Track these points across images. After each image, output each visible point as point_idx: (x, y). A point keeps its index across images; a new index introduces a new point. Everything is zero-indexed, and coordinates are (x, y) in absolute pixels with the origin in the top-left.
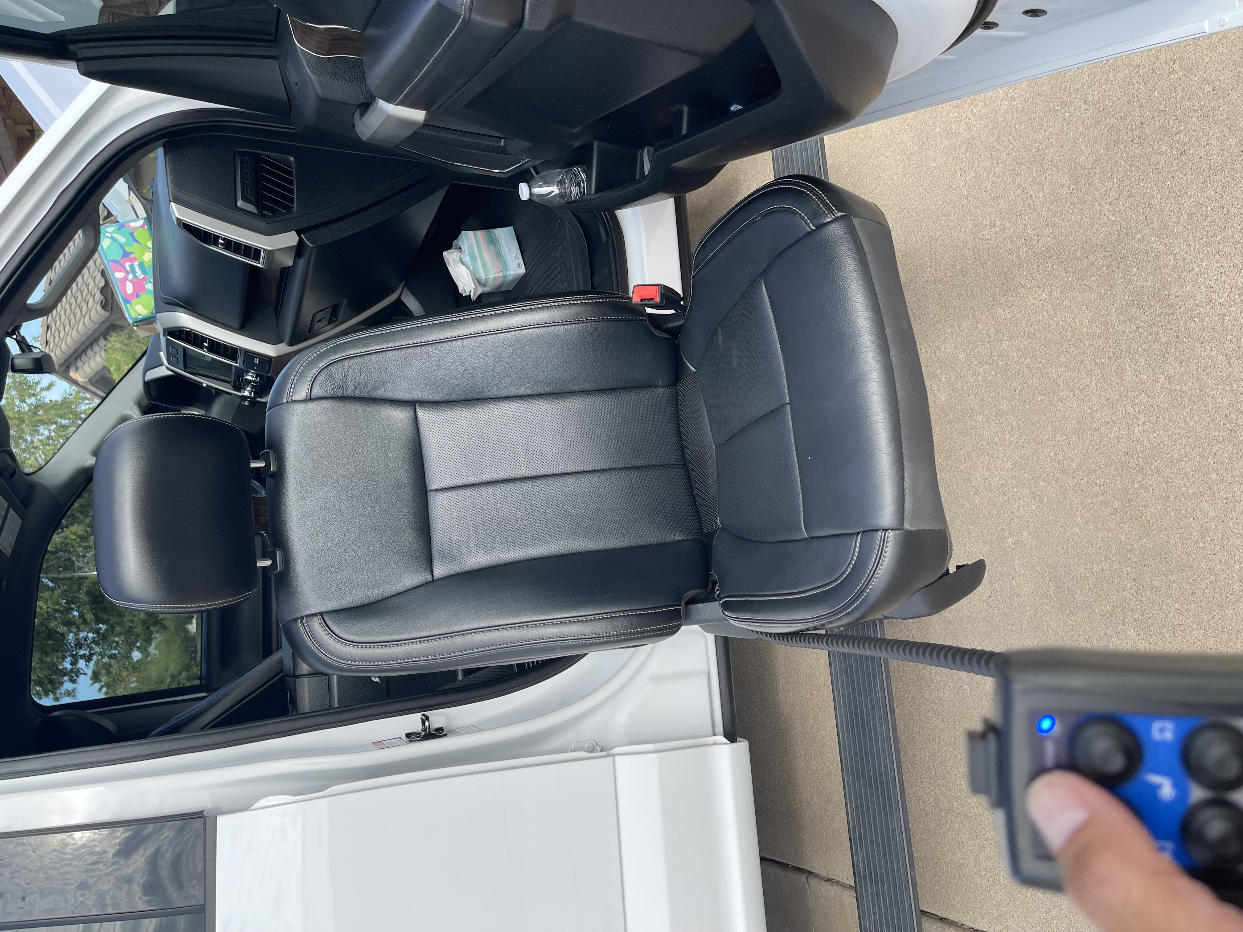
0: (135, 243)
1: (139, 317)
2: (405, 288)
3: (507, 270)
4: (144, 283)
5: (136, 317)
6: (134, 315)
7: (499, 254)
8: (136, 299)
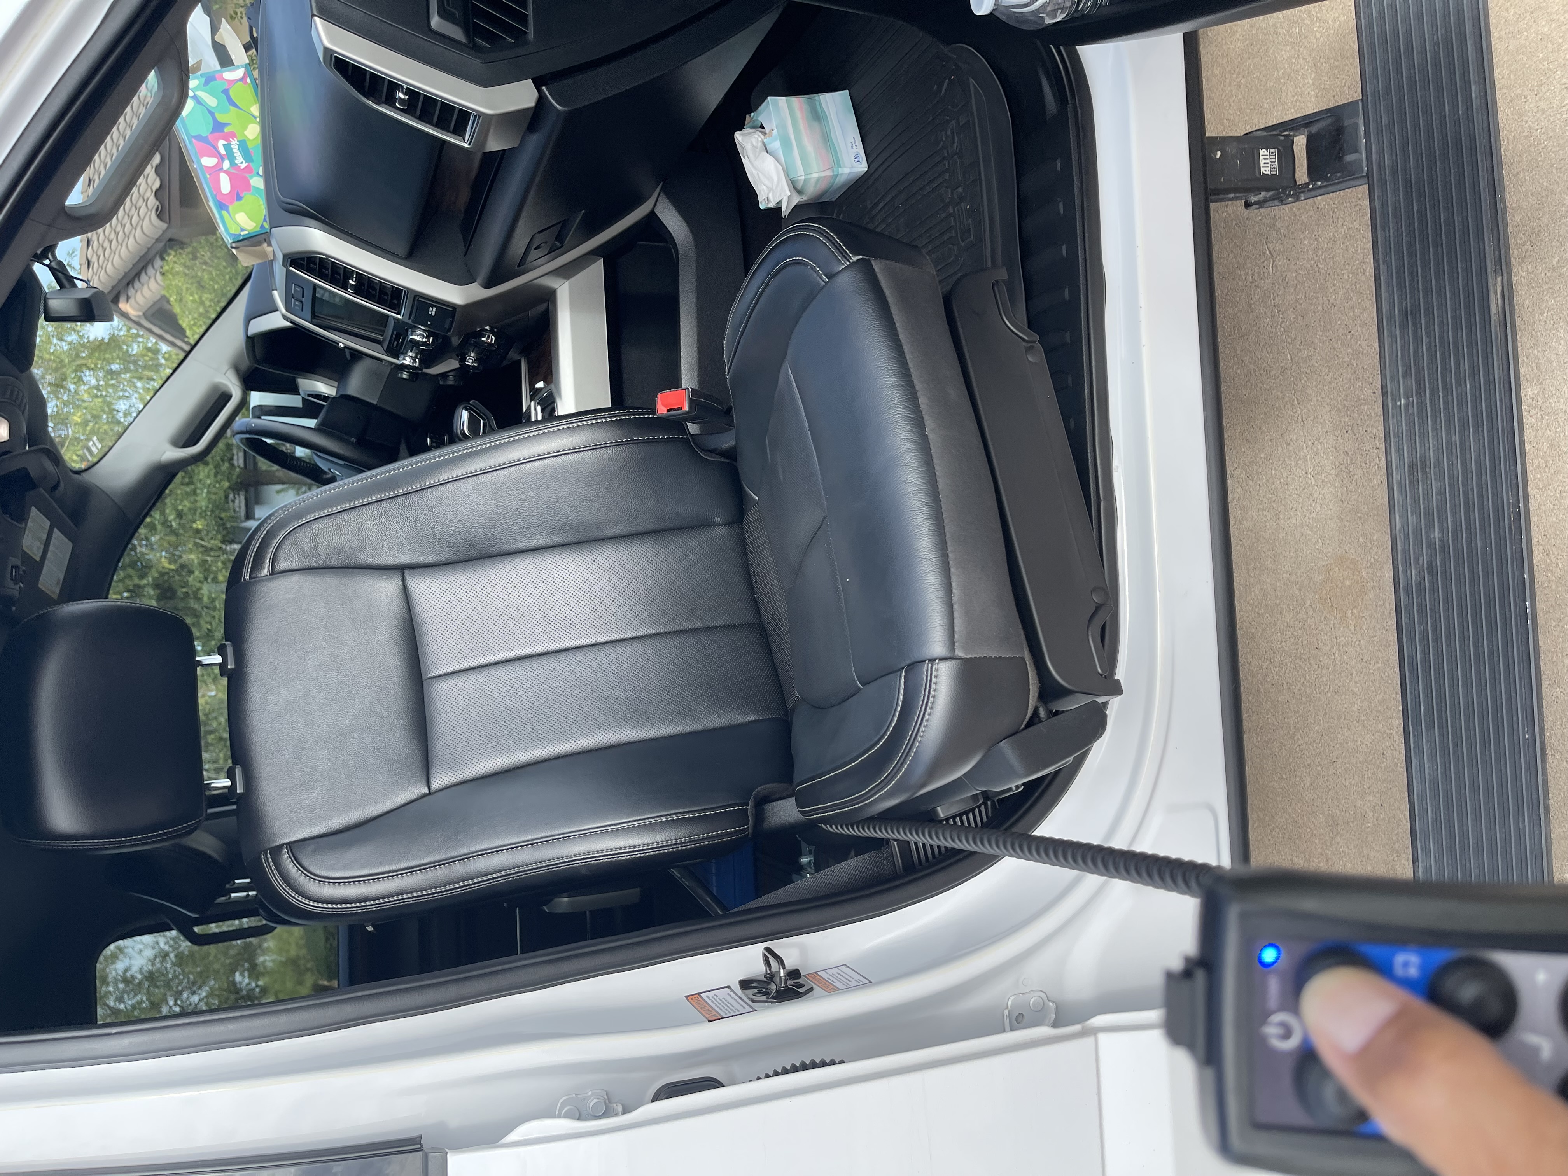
0: (232, 108)
1: (242, 233)
2: (662, 194)
3: (839, 166)
4: (248, 176)
5: (238, 233)
6: (234, 230)
7: (826, 139)
8: (237, 203)
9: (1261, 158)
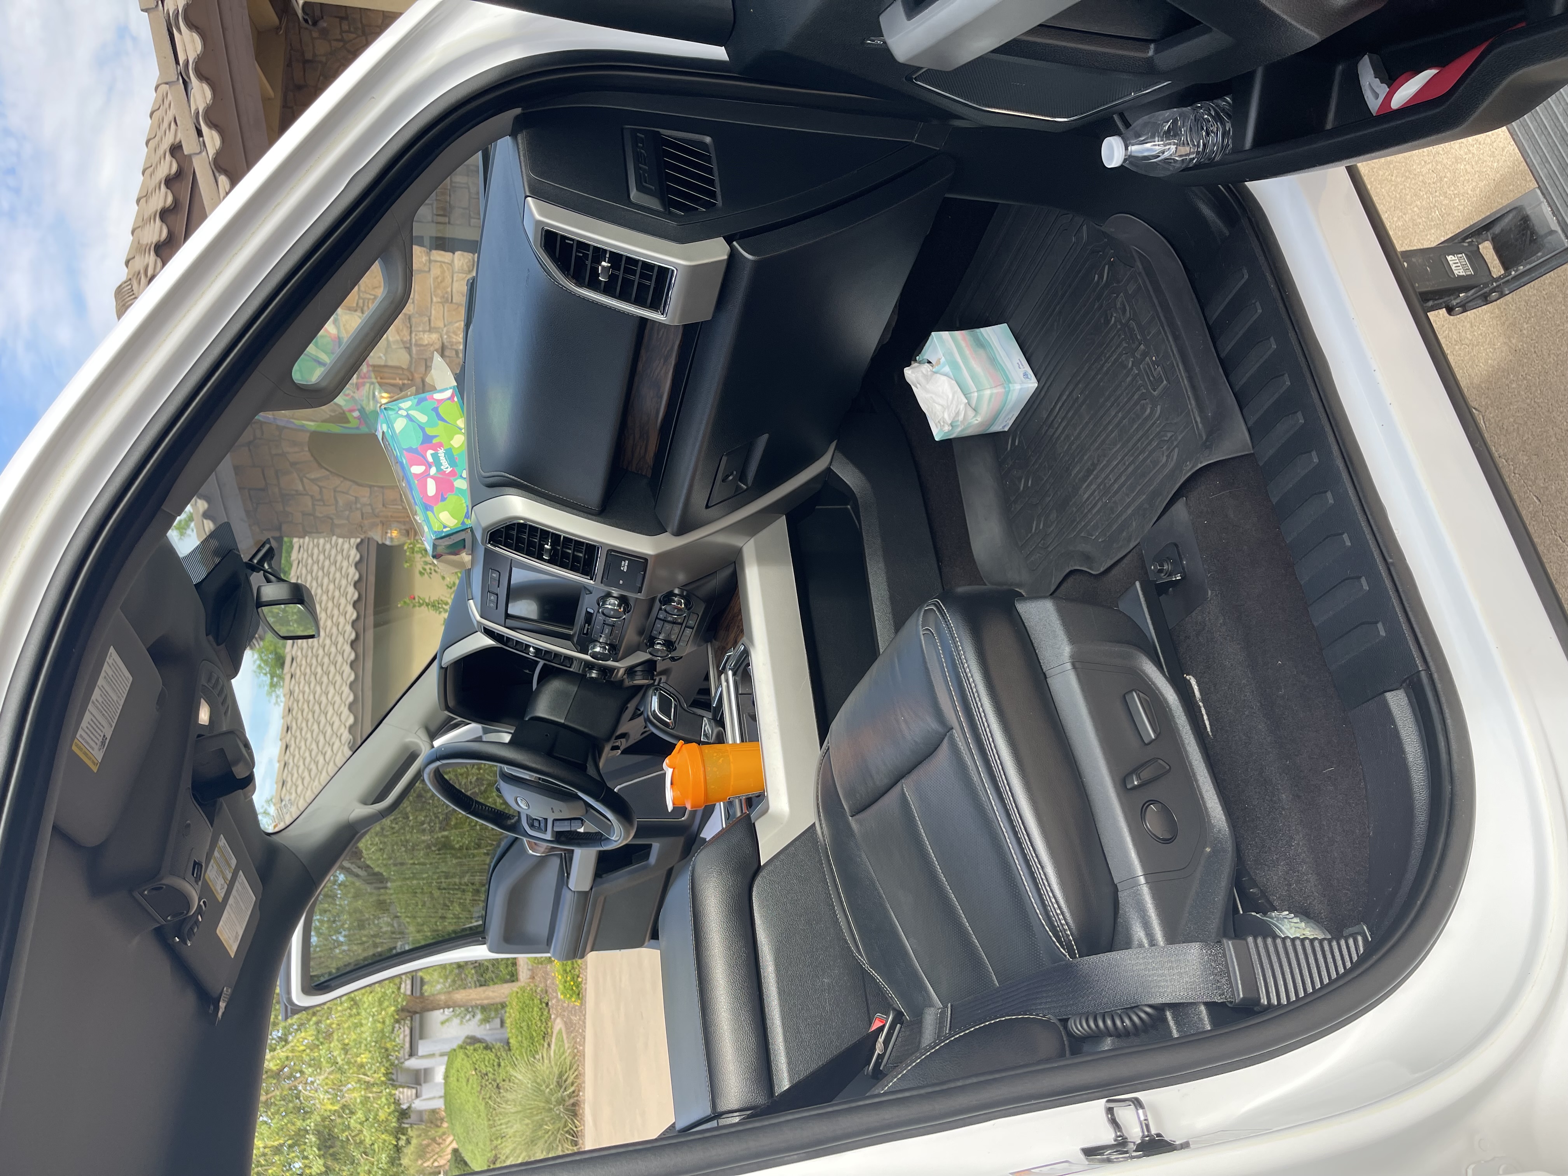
0: (440, 422)
1: (444, 530)
2: (837, 453)
3: (1010, 382)
4: (452, 479)
5: (440, 530)
6: (436, 527)
7: (993, 361)
8: (441, 504)
9: (1451, 263)
